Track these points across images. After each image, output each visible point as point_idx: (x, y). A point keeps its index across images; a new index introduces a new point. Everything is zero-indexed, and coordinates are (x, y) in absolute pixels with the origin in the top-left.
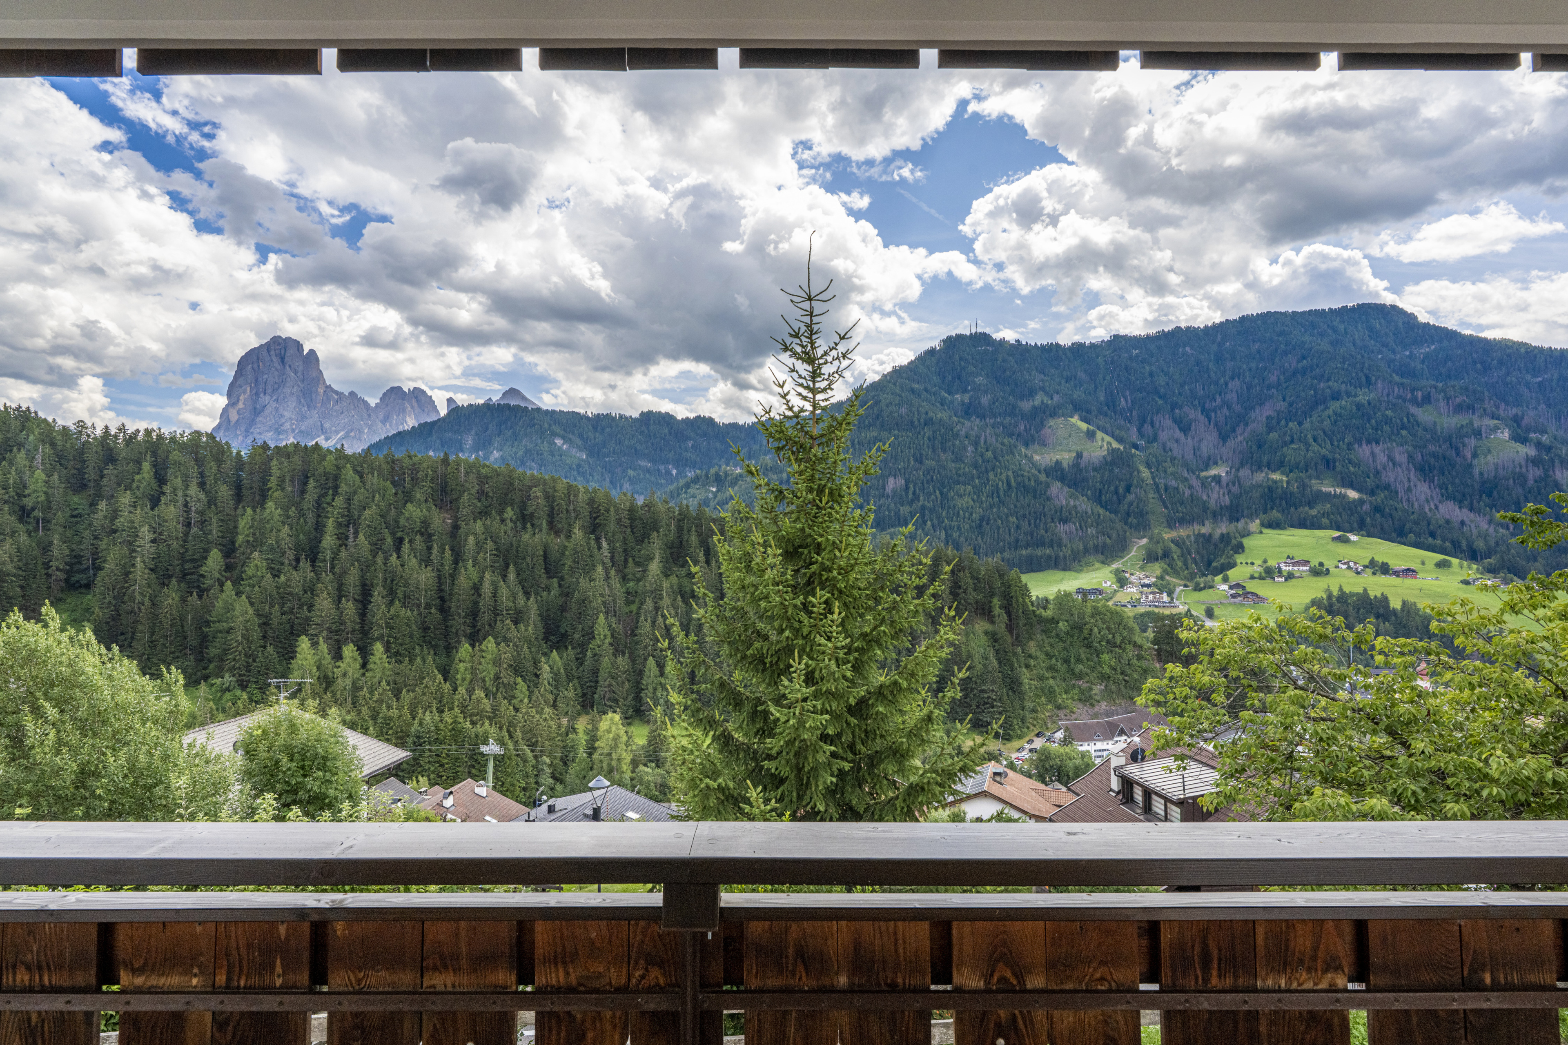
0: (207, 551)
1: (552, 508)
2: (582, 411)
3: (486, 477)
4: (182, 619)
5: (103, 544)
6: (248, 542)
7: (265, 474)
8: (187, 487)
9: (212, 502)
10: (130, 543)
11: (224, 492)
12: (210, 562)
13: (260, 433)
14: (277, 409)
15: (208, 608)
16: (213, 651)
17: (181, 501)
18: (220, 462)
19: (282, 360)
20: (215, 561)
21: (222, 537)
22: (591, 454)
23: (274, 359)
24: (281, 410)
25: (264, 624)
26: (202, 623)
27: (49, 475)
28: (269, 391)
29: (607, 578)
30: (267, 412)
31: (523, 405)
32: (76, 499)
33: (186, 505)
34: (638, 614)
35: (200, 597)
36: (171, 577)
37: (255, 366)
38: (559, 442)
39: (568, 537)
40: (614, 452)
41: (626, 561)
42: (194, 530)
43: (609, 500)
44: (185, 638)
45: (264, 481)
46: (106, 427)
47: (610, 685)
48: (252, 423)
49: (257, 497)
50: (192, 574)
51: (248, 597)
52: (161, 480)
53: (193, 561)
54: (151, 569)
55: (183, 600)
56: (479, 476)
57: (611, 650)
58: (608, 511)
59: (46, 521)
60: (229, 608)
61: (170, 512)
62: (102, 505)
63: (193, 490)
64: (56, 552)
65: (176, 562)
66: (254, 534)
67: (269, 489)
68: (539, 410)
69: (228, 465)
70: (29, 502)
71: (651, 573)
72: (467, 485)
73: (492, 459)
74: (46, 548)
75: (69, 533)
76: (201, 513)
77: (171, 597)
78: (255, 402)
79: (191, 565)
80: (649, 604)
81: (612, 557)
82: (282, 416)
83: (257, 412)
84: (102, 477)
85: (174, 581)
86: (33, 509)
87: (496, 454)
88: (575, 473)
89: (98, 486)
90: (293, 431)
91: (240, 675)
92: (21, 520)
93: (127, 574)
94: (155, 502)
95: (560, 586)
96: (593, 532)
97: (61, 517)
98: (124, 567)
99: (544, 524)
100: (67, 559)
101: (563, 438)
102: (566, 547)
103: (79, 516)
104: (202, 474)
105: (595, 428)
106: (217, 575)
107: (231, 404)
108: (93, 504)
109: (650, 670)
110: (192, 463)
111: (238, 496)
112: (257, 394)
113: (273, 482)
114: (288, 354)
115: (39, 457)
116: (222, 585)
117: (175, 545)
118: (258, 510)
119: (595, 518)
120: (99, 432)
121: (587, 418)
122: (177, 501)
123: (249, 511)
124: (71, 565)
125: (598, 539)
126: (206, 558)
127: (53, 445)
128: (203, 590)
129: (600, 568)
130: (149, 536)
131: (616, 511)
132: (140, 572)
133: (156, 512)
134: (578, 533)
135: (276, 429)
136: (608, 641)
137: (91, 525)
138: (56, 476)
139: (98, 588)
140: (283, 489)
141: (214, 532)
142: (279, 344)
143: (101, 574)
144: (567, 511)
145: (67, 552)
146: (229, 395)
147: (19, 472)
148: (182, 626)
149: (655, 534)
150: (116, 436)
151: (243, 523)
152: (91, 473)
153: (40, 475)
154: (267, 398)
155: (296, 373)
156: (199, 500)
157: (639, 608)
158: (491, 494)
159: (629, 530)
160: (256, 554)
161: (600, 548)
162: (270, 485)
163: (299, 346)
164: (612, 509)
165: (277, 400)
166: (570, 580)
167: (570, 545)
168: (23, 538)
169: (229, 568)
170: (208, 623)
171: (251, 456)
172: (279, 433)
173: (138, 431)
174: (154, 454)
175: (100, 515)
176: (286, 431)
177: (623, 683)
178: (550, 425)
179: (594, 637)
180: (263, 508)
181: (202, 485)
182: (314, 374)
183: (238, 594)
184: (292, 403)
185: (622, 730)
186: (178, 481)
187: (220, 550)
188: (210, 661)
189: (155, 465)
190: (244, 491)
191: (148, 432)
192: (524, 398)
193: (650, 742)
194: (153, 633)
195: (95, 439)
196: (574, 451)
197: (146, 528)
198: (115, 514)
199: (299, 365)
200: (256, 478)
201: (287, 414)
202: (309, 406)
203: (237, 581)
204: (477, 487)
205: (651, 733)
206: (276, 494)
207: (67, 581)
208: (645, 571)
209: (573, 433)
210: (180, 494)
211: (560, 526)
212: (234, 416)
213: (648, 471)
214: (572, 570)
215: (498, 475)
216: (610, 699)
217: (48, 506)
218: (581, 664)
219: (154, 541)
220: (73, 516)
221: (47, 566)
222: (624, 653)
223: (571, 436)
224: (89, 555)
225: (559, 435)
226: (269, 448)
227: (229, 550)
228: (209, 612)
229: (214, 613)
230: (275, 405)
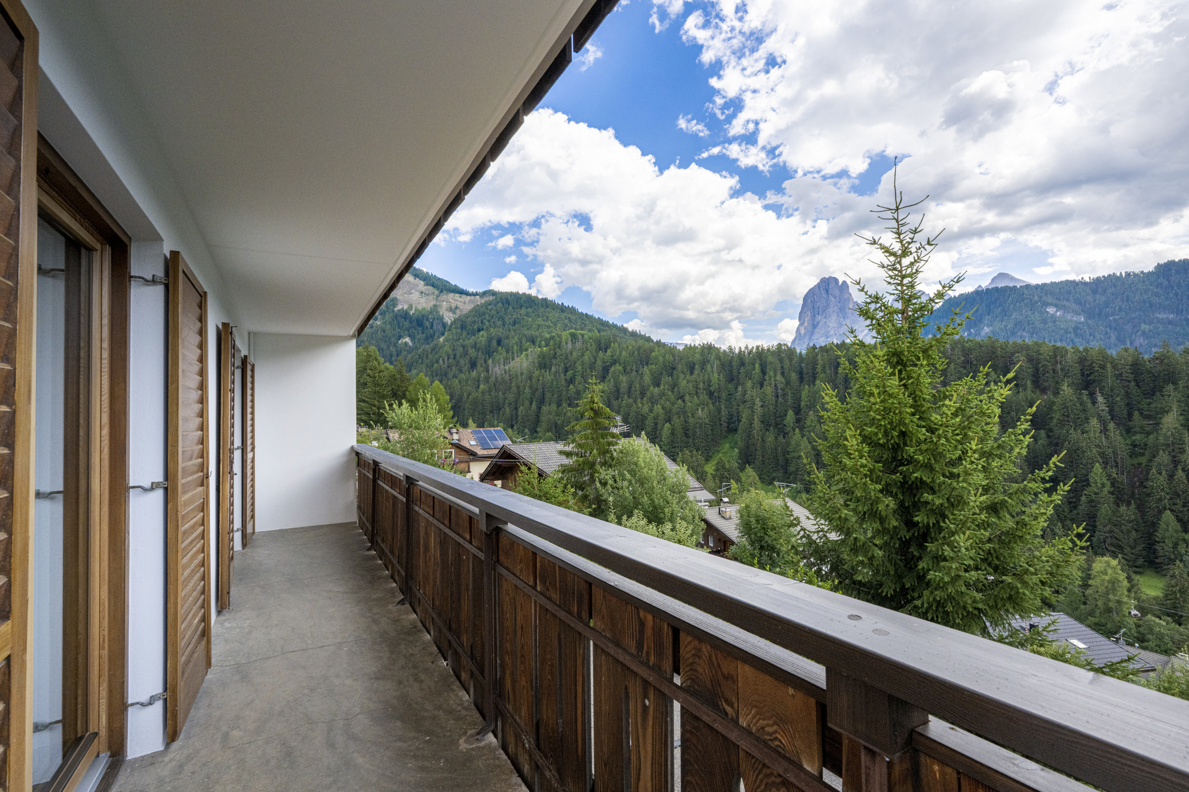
0: (786, 411)
1: (1037, 370)
2: (1078, 278)
3: (970, 349)
4: (776, 449)
5: (741, 409)
6: (807, 405)
7: (815, 363)
8: (776, 375)
9: (788, 383)
10: (752, 408)
11: (794, 376)
12: (788, 417)
13: (817, 339)
14: (825, 323)
15: (788, 444)
16: (792, 469)
17: (773, 383)
18: (791, 360)
19: (827, 291)
20: (790, 416)
21: (794, 403)
22: (1090, 315)
23: (823, 292)
24: (828, 323)
25: (817, 454)
26: (786, 452)
27: (719, 375)
28: (821, 312)
29: (1105, 430)
30: (820, 325)
31: (1011, 285)
32: (730, 386)
33: (776, 386)
34: (1149, 468)
35: (784, 438)
36: (770, 426)
37: (812, 299)
38: (1051, 310)
39: (1056, 393)
40: (1120, 309)
41: (1130, 415)
42: (780, 399)
43: (1106, 358)
44: (778, 460)
45: (814, 368)
46: (740, 348)
47: (1111, 532)
48: (812, 333)
49: (811, 379)
50: (781, 424)
51: (808, 439)
52: (764, 372)
53: (780, 417)
54: (761, 422)
55: (776, 438)
56: (963, 349)
57: (1112, 498)
58: (1103, 367)
59: (719, 398)
60: (798, 445)
61: (769, 390)
62: (740, 388)
63: (779, 377)
64: (723, 413)
65: (772, 418)
66: (810, 400)
67: (817, 373)
68: (1028, 286)
69: (795, 360)
70: (712, 388)
71: (1165, 426)
72: (952, 357)
73: (983, 333)
74: (719, 412)
75: (728, 403)
76: (783, 389)
77: (770, 438)
78: (813, 320)
79: (779, 419)
80: (1163, 457)
81: (1111, 412)
82: (829, 326)
83: (815, 326)
84: (739, 373)
85: (772, 428)
86: (714, 392)
87: (986, 329)
88: (1073, 335)
89: (738, 380)
90: (836, 334)
91: (805, 484)
92: (710, 398)
93: (751, 424)
94: (762, 385)
95: (1048, 437)
96: (1086, 388)
97: (724, 395)
98: (750, 421)
99: (1029, 383)
100: (728, 416)
101: (1056, 306)
102: (1053, 403)
103: (731, 394)
104: (782, 367)
105: (1095, 292)
106: (792, 425)
107: (801, 325)
108: (736, 388)
109: (1168, 525)
110: (778, 362)
111: (801, 379)
112: (814, 316)
113: (819, 368)
114: (830, 287)
115: (715, 366)
116: (794, 430)
117: (771, 408)
118: (812, 386)
119: (1088, 375)
120: (737, 351)
121: (1085, 284)
122: (771, 384)
123: (807, 387)
124: (729, 419)
125: (1092, 395)
126: (786, 415)
127: (720, 360)
128: (785, 434)
129: (1094, 422)
130: (760, 404)
131: (1115, 367)
132: (757, 423)
133: (762, 391)
134: (1066, 390)
135: (826, 335)
136: (1106, 490)
137: (736, 399)
138: (722, 375)
139: (740, 432)
140: (825, 372)
141: (790, 400)
142: (825, 282)
143: (741, 424)
144: (1054, 371)
145: (727, 413)
146: (800, 319)
147: (708, 375)
148: (776, 453)
149: (1171, 387)
150: (744, 352)
151: (804, 394)
152: (735, 373)
153: (716, 375)
154: (820, 317)
155: (835, 297)
156: (781, 383)
157: (1150, 460)
158: (975, 362)
159: (1133, 384)
160: (811, 413)
161: (1094, 402)
162: (817, 370)
163: (836, 280)
164: (1109, 365)
165: (825, 317)
166: (1057, 431)
167: (1058, 400)
168: (711, 406)
169: (798, 421)
170: (788, 453)
171: (807, 354)
172: (828, 337)
173: (753, 348)
174: (760, 359)
175: (739, 393)
176: (831, 336)
177: (1129, 532)
178: (1040, 297)
179: (1088, 485)
180: (814, 385)
181: (783, 374)
182: (846, 296)
183: (803, 436)
184: (834, 318)
185: (1122, 576)
186: (772, 373)
187: (793, 411)
188: (790, 474)
189: (761, 365)
190: (804, 375)
191: (758, 347)
192: (1013, 279)
193: (1166, 596)
194: (763, 457)
195: (736, 354)
196: (1069, 317)
197: (758, 399)
198: (745, 393)
199: (837, 292)
200: (810, 367)
201: (831, 325)
202: (844, 317)
203: (802, 429)
204: (963, 358)
205: (1169, 586)
206: (821, 375)
207: (728, 427)
208: (1158, 424)
209: (1068, 300)
210: (773, 379)
211: (1046, 384)
212: (803, 331)
213: (1170, 322)
214: (1061, 424)
215: (981, 346)
216: (1112, 545)
217: (719, 390)
218: (1075, 508)
219: (762, 406)
220: (729, 395)
221: (720, 419)
222: (1129, 504)
223: (1065, 303)
224: (736, 414)
225: (1051, 304)
226: (816, 348)
227: (798, 411)
228: (788, 446)
229: (790, 447)
230: (824, 320)
